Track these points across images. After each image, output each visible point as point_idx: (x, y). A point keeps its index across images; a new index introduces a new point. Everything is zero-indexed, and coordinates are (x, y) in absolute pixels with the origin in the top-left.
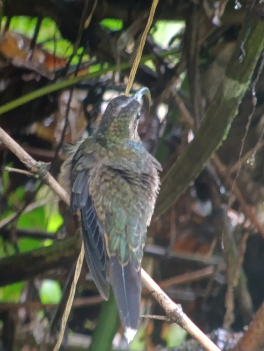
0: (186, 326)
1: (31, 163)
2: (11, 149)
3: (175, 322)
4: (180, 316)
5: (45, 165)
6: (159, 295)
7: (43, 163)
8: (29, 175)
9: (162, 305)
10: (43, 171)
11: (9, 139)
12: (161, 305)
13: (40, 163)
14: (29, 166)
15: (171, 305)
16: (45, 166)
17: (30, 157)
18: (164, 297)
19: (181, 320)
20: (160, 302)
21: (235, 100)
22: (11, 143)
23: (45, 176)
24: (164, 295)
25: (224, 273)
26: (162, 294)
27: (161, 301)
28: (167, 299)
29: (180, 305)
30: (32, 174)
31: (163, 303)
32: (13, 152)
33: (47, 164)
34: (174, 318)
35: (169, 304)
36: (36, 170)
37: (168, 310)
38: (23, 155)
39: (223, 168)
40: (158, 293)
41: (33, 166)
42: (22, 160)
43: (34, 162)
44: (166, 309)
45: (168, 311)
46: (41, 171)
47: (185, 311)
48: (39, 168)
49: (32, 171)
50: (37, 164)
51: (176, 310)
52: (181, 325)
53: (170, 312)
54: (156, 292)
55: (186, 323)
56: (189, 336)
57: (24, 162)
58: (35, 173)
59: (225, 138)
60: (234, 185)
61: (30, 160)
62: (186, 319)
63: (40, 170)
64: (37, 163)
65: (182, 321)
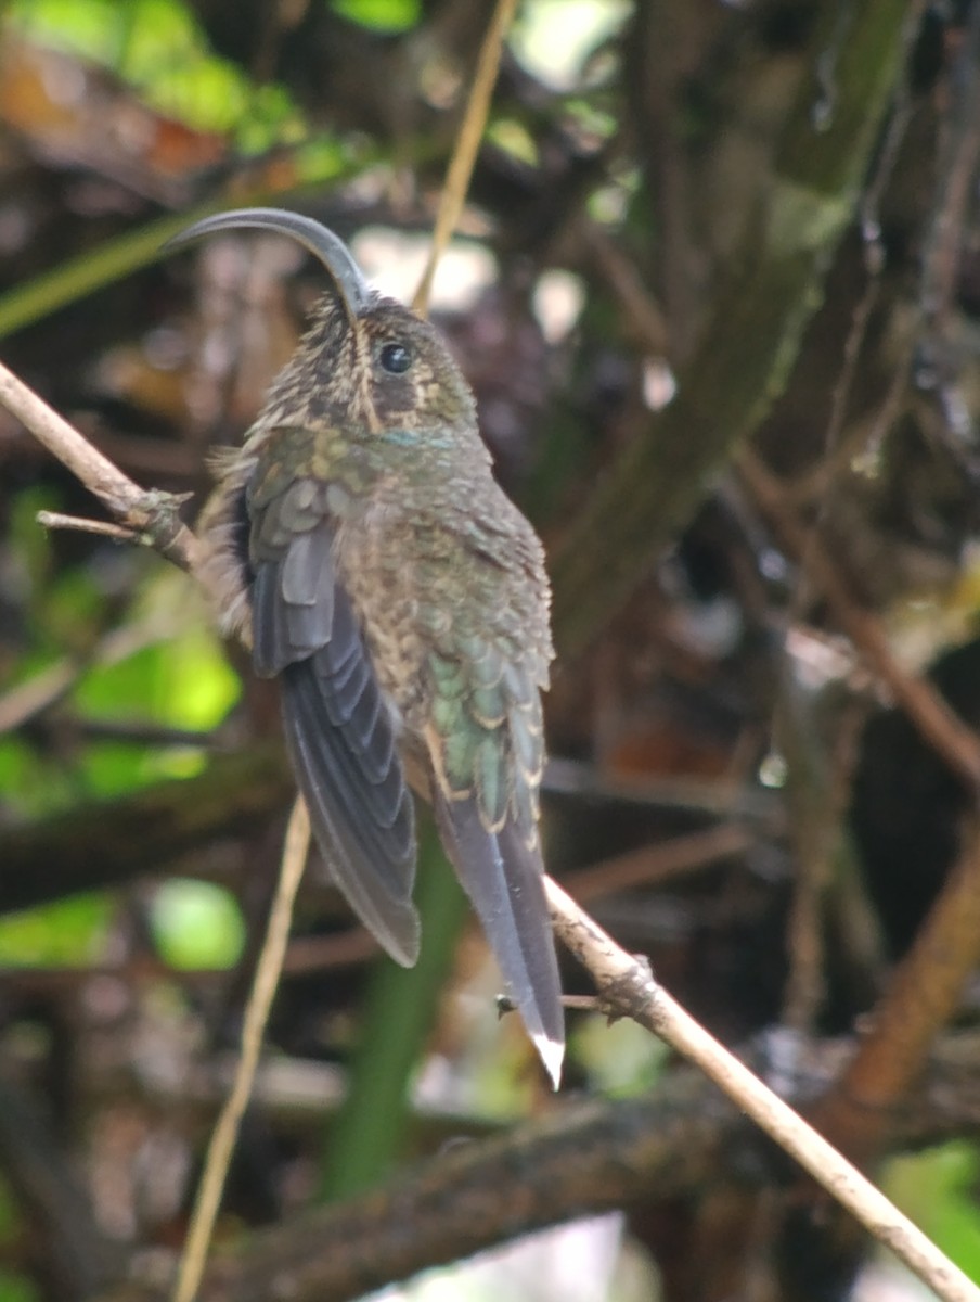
0: (667, 1026)
1: (123, 498)
2: (53, 448)
3: (629, 1013)
4: (645, 993)
5: (171, 501)
6: (574, 926)
7: (167, 496)
8: (120, 538)
9: (585, 959)
10: (167, 521)
11: (45, 417)
12: (580, 960)
13: (155, 497)
14: (119, 506)
15: (613, 959)
16: (171, 507)
17: (120, 477)
18: (591, 935)
19: (649, 1006)
20: (575, 948)
21: (805, 257)
22: (52, 431)
23: (173, 542)
24: (589, 925)
25: (786, 844)
26: (581, 924)
27: (581, 944)
28: (600, 940)
29: (644, 959)
30: (130, 534)
31: (585, 952)
32: (63, 458)
33: (179, 498)
34: (626, 1002)
35: (608, 954)
36: (141, 518)
37: (606, 976)
38: (95, 468)
39: (770, 490)
40: (570, 921)
41: (133, 506)
42: (92, 489)
43: (134, 491)
44: (599, 972)
45: (604, 980)
46: (160, 521)
47: (661, 977)
48: (152, 512)
49: (127, 523)
50: (146, 499)
51: (632, 973)
52: (649, 1021)
53: (609, 981)
54: (563, 918)
55: (664, 1017)
56: (677, 1060)
57: (101, 493)
58: (140, 530)
59: (776, 385)
60: (810, 545)
61: (120, 486)
62: (665, 1003)
63: (155, 520)
64: (145, 494)
65: (655, 1010)
